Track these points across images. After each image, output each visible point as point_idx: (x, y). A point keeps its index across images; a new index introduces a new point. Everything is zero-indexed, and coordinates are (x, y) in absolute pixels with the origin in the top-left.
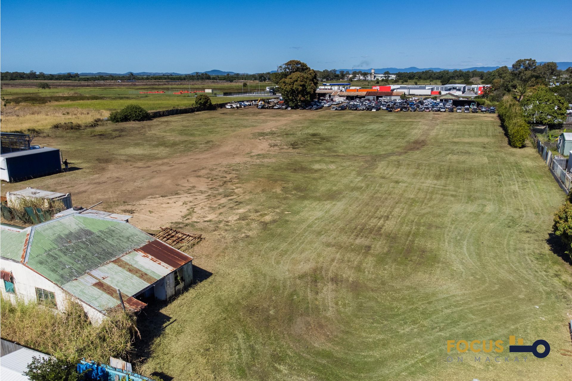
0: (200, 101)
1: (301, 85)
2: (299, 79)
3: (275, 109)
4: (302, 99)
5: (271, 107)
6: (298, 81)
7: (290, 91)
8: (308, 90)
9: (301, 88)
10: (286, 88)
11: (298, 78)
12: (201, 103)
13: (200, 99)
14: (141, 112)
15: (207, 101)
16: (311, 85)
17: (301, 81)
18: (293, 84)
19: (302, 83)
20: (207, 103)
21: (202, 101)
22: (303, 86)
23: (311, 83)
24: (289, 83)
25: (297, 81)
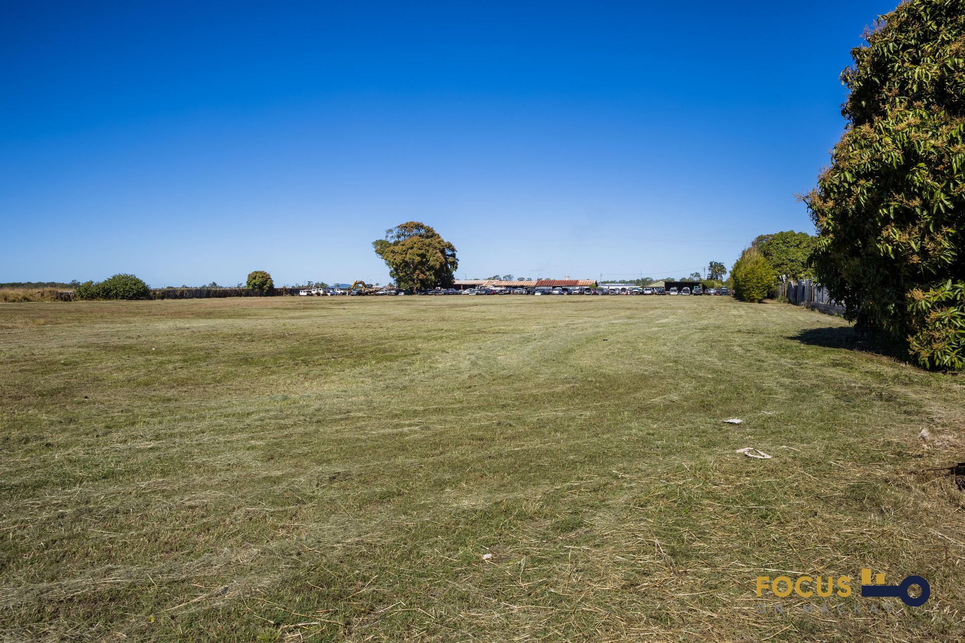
0: (254, 281)
1: (418, 255)
2: (416, 245)
3: (379, 295)
4: (421, 276)
5: (372, 292)
6: (415, 249)
7: (401, 264)
8: (431, 263)
9: (419, 259)
10: (395, 259)
11: (415, 243)
12: (255, 284)
13: (255, 278)
14: (135, 285)
15: (266, 281)
16: (436, 255)
17: (419, 249)
18: (406, 253)
19: (420, 252)
20: (265, 284)
21: (258, 281)
22: (423, 256)
23: (436, 253)
24: (399, 251)
25: (412, 248)
